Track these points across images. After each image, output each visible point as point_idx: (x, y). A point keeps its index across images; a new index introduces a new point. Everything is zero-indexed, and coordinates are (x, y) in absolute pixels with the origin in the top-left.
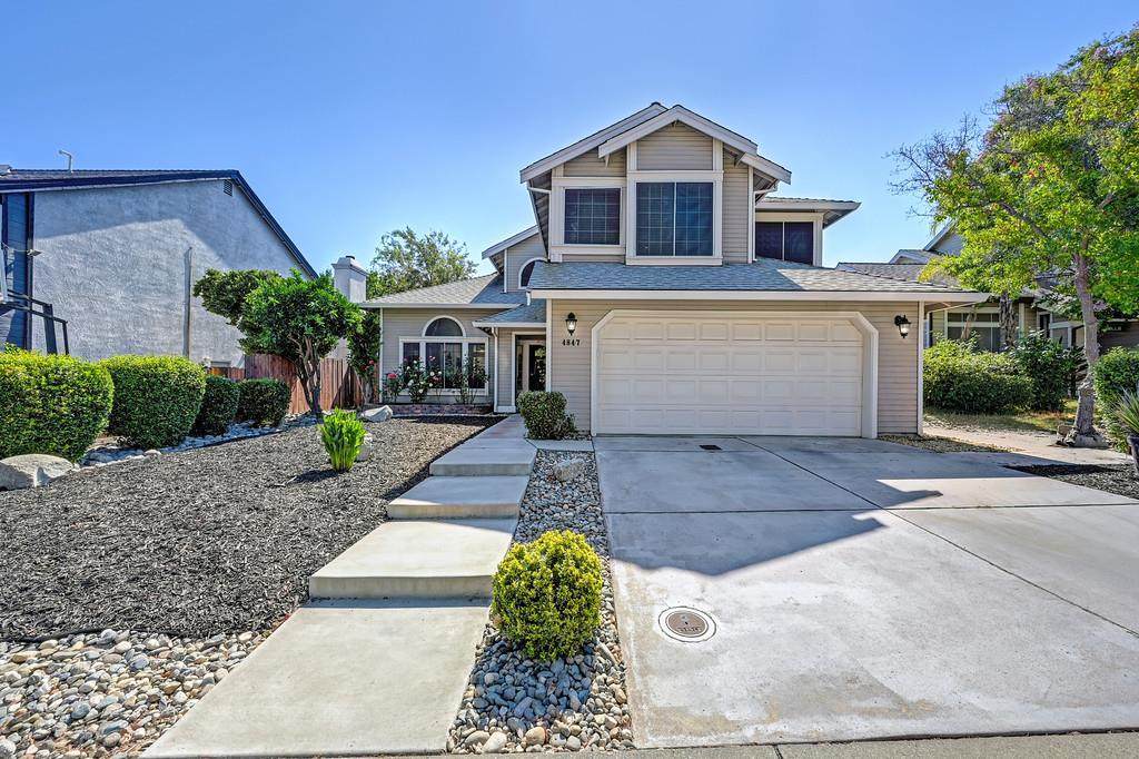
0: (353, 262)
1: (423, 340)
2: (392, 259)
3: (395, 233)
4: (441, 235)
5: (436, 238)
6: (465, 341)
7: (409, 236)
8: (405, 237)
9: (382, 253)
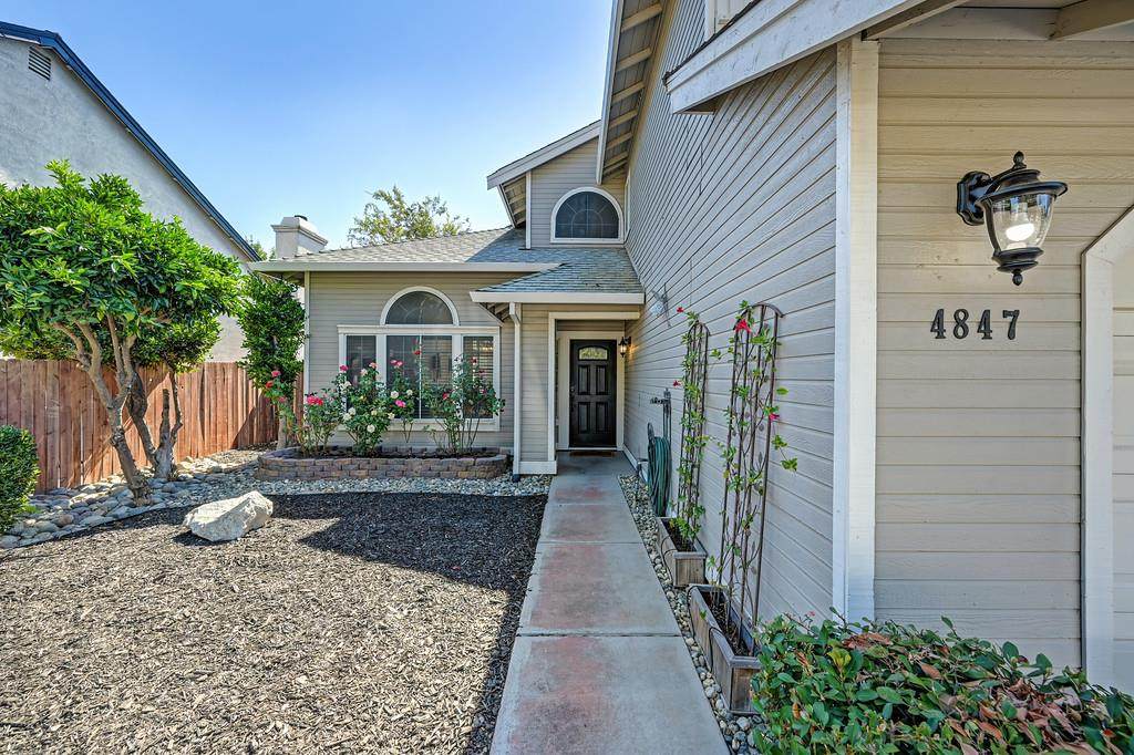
0: (302, 223)
1: (382, 332)
2: (373, 232)
3: (377, 196)
4: (437, 200)
5: (430, 206)
6: (457, 333)
7: (394, 200)
8: (389, 200)
9: (361, 224)
